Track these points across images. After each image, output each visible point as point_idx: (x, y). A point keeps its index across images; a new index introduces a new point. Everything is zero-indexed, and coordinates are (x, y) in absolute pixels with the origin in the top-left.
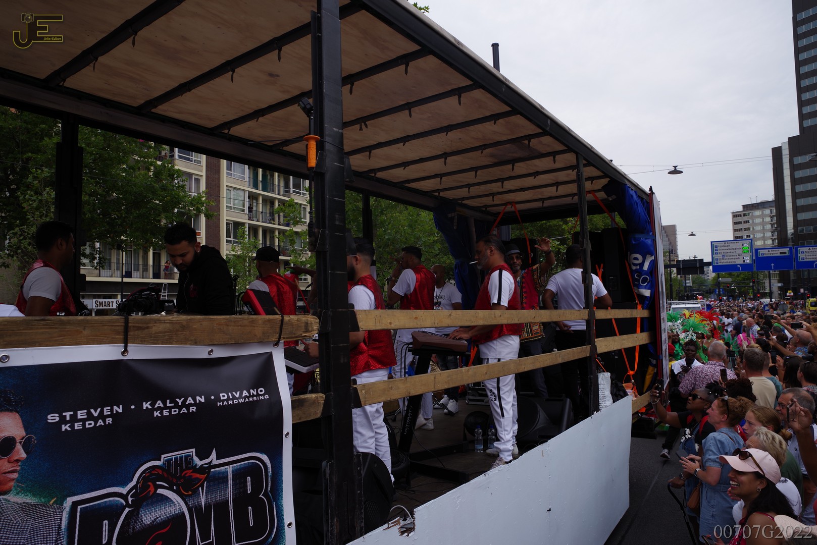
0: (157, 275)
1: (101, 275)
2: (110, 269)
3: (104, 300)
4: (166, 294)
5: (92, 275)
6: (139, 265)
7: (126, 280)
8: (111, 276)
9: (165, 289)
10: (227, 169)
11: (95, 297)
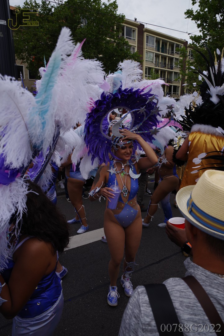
10: (146, 43)
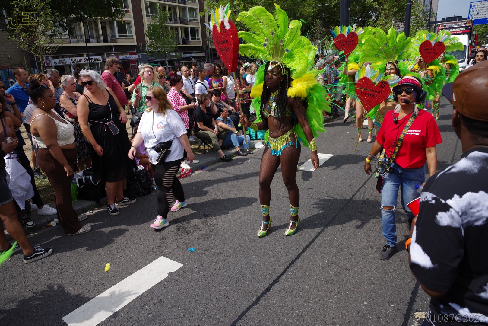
0: (106, 41)
1: (72, 42)
2: (76, 38)
3: (76, 58)
4: (114, 53)
5: (66, 42)
6: (93, 34)
7: (89, 45)
8: (78, 43)
9: (112, 50)
11: (70, 56)
